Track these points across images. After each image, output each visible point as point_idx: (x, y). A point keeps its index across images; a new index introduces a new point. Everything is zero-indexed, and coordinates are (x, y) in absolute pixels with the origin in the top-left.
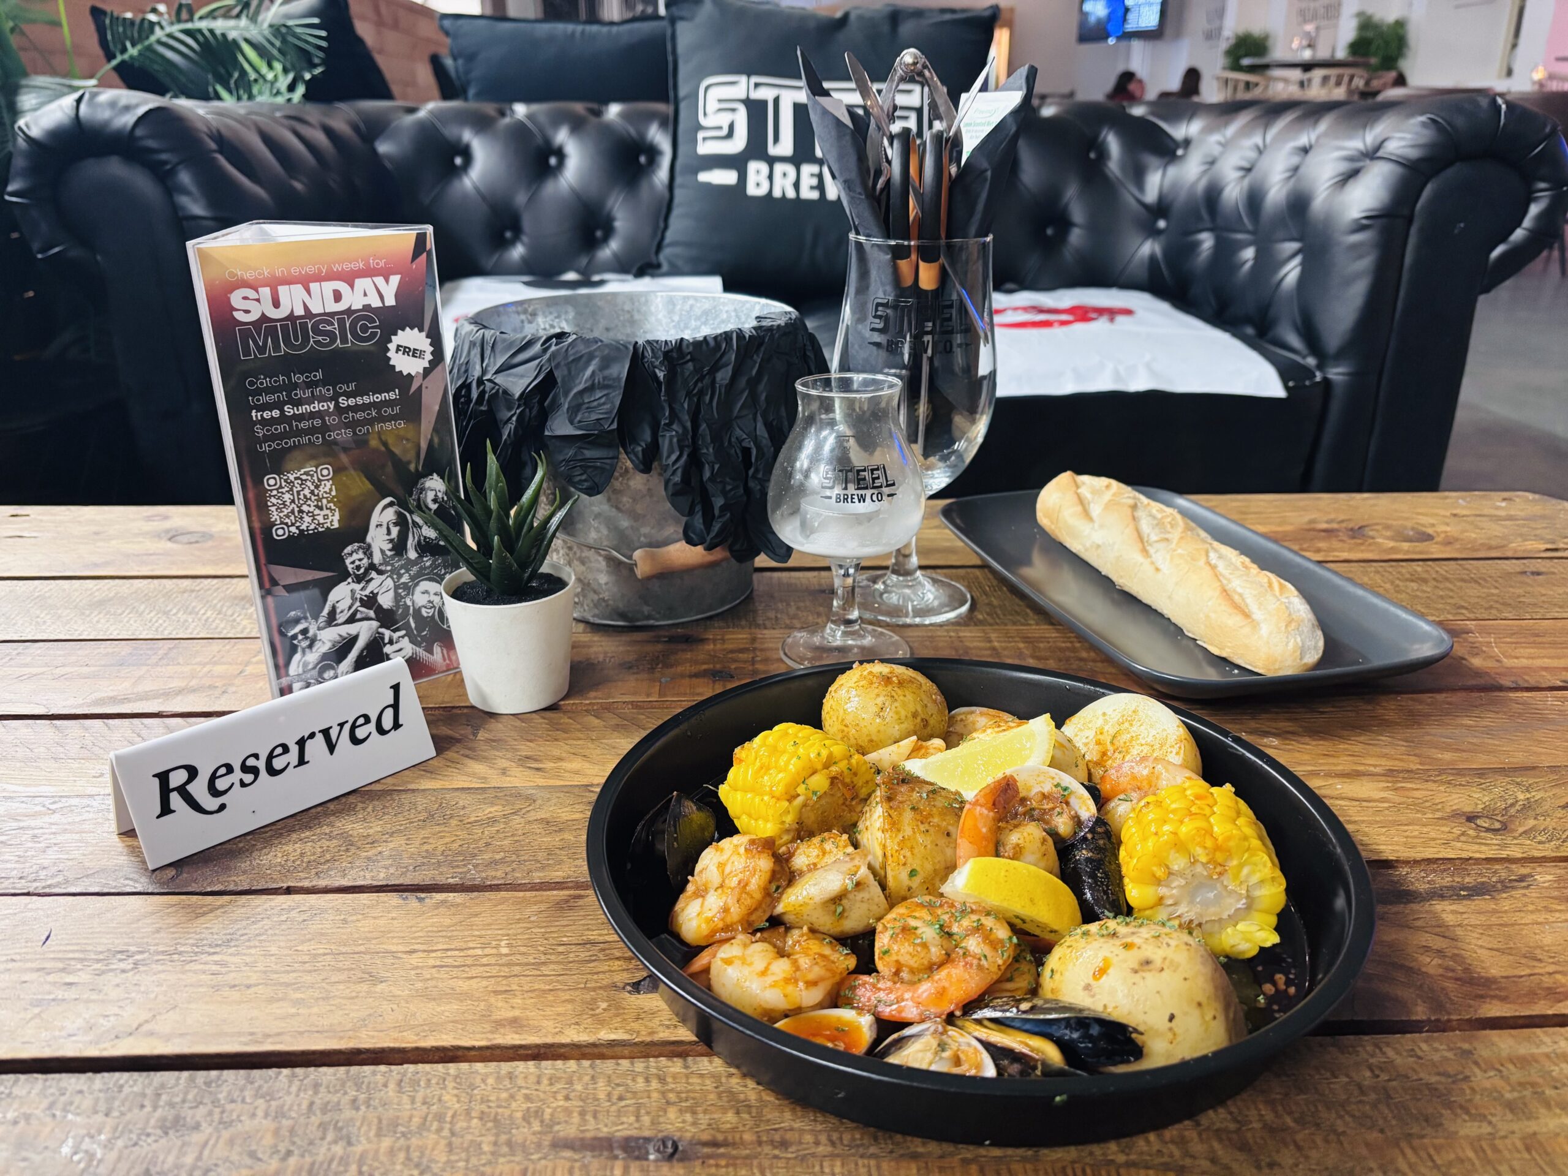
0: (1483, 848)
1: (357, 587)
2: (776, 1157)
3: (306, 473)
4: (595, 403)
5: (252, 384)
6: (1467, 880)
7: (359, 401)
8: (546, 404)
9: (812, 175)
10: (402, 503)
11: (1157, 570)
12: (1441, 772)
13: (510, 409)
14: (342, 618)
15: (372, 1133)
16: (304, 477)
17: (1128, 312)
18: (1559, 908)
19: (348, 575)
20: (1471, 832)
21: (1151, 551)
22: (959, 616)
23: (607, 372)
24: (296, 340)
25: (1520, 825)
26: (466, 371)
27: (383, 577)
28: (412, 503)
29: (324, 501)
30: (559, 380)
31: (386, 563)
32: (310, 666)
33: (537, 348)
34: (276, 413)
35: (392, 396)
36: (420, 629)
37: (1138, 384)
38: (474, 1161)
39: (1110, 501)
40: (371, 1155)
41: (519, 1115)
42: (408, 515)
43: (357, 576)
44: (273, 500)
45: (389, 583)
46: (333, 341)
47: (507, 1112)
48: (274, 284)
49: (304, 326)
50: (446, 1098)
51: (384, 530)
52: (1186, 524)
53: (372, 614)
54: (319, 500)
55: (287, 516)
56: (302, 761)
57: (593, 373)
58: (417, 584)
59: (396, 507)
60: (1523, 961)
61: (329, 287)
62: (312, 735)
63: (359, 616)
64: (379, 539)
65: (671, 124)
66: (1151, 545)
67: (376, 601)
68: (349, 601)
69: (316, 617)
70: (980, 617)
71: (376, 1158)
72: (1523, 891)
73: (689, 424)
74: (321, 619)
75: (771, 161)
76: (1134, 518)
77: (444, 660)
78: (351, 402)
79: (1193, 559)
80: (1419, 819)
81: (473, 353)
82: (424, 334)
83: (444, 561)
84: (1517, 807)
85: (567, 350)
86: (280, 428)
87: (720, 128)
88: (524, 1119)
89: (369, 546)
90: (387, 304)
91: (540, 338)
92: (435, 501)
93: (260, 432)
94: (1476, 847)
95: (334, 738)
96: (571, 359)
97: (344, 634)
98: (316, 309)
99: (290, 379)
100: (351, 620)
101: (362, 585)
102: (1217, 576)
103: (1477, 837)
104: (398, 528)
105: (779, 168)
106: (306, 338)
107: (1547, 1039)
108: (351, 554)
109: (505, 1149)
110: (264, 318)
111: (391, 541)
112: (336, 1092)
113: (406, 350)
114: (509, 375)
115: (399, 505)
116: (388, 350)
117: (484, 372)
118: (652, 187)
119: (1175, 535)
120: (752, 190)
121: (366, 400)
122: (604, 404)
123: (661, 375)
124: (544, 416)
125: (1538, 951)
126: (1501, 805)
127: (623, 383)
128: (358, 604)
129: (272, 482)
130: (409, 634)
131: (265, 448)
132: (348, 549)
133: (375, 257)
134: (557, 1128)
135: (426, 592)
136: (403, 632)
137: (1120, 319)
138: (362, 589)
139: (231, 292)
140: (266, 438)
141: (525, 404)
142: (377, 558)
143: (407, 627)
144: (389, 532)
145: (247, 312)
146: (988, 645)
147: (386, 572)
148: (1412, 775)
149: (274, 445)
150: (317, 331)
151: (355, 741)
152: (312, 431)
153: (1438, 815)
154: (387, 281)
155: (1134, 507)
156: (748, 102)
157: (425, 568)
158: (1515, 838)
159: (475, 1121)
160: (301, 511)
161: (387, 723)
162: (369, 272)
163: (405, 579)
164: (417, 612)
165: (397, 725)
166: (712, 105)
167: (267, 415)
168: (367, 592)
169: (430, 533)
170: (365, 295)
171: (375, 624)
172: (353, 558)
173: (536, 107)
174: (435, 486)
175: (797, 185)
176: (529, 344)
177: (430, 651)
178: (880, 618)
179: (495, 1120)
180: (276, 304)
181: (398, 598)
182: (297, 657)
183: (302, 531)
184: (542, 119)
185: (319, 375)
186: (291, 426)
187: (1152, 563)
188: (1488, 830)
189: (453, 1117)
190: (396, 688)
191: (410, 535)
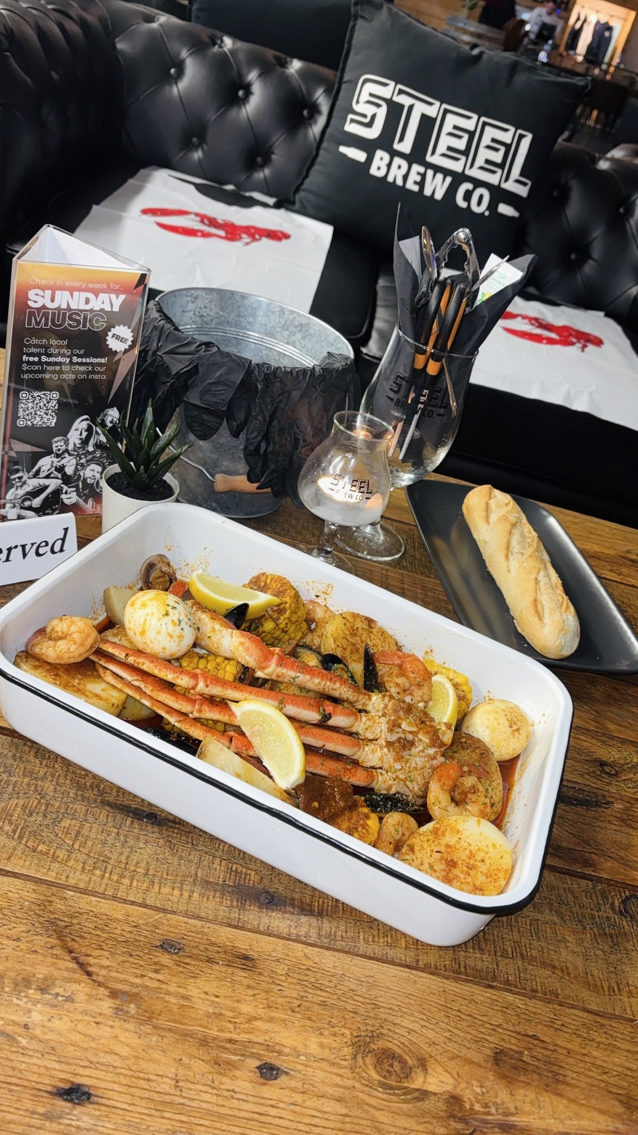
0: (599, 782)
1: (56, 460)
2: (201, 836)
3: (44, 394)
4: (217, 393)
5: (27, 341)
6: (581, 796)
7: (84, 360)
8: (189, 383)
9: (419, 173)
10: (93, 420)
11: (509, 571)
12: (604, 735)
13: (167, 378)
14: (42, 475)
15: (21, 773)
16: (42, 396)
17: (598, 342)
18: (615, 823)
19: (52, 452)
20: (598, 773)
21: (511, 557)
22: (393, 560)
23: (229, 377)
24: (58, 321)
25: (625, 776)
26: (148, 342)
27: (71, 458)
28: (99, 420)
29: (50, 411)
30: (200, 373)
31: (75, 450)
32: (19, 497)
33: (193, 347)
34: (36, 359)
35: (103, 361)
36: (83, 489)
37: (579, 405)
38: (65, 799)
39: (503, 516)
40: (19, 783)
41: (88, 784)
42: (94, 427)
43: (57, 454)
44: (22, 405)
45: (74, 461)
46: (78, 325)
47: (83, 781)
48: (54, 289)
49: (64, 314)
50: (56, 766)
51: (79, 433)
52: (538, 547)
53: (60, 476)
54: (47, 410)
55: (28, 415)
56: (7, 560)
57: (221, 375)
58: (89, 465)
59: (89, 422)
60: (581, 843)
61: (84, 295)
62: (16, 547)
63: (52, 475)
64: (75, 436)
65: (334, 93)
66: (512, 554)
67: (64, 469)
68: (49, 467)
69: (28, 472)
70: (404, 564)
71: (21, 785)
72: (604, 810)
73: (268, 419)
74: (31, 473)
75: (394, 153)
76: (510, 533)
77: (93, 508)
78: (80, 360)
79: (529, 573)
80: (576, 757)
81: (154, 333)
82: (130, 330)
83: (107, 456)
84: (630, 766)
85: (209, 357)
86: (36, 368)
87: (365, 116)
88: (90, 787)
89: (68, 440)
90: (114, 310)
91: (196, 343)
92: (111, 422)
93: (25, 367)
94: (595, 781)
95: (27, 551)
96: (211, 362)
97: (42, 484)
98: (74, 306)
99: (49, 342)
100: (48, 477)
101: (59, 459)
102: (537, 589)
103: (600, 776)
104: (86, 433)
105: (397, 161)
106: (64, 320)
107: (569, 882)
108: (57, 442)
109: (79, 798)
110: (44, 307)
111: (81, 439)
112: (6, 749)
113: (117, 337)
114: (173, 358)
115: (91, 421)
116: (107, 335)
117: (158, 349)
118: (306, 136)
119: (529, 551)
120: (373, 171)
121: (88, 360)
122: (222, 394)
123: (260, 387)
124: (186, 388)
125: (591, 841)
126: (622, 762)
127: (236, 386)
128: (54, 469)
129: (24, 395)
130: (77, 491)
131: (26, 376)
132: (57, 439)
133: (114, 283)
134: (105, 795)
135: (93, 470)
136: (74, 489)
137: (591, 348)
138: (58, 462)
139: (30, 290)
140: (27, 372)
141: (177, 379)
142: (71, 447)
143: (77, 486)
144: (81, 435)
145: (36, 302)
146: (401, 585)
147: (74, 455)
148: (587, 732)
149: (31, 376)
150: (70, 318)
151: (38, 554)
152: (54, 372)
153: (588, 758)
154: (117, 298)
155: (514, 525)
156: (390, 102)
157: (96, 457)
158: (618, 781)
159: (68, 781)
160: (36, 414)
161: (57, 548)
162: (109, 290)
163: (83, 461)
164: (85, 480)
165: (62, 550)
166: (365, 97)
167: (31, 359)
168: (60, 464)
169: (103, 438)
170: (103, 303)
171: (60, 481)
172: (58, 444)
173: (240, 44)
174: (113, 414)
175: (405, 177)
176: (189, 344)
177: (86, 501)
178: (347, 548)
179: (77, 783)
180: (53, 300)
181: (76, 470)
182: (12, 490)
183: (33, 425)
184: (241, 57)
185: (66, 343)
186: (42, 368)
187: (508, 566)
188: (607, 773)
189: (59, 776)
190: (66, 530)
191: (92, 438)
